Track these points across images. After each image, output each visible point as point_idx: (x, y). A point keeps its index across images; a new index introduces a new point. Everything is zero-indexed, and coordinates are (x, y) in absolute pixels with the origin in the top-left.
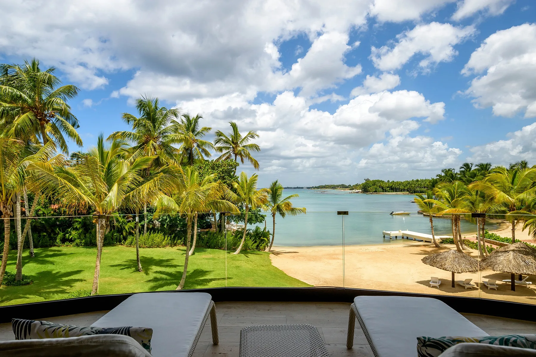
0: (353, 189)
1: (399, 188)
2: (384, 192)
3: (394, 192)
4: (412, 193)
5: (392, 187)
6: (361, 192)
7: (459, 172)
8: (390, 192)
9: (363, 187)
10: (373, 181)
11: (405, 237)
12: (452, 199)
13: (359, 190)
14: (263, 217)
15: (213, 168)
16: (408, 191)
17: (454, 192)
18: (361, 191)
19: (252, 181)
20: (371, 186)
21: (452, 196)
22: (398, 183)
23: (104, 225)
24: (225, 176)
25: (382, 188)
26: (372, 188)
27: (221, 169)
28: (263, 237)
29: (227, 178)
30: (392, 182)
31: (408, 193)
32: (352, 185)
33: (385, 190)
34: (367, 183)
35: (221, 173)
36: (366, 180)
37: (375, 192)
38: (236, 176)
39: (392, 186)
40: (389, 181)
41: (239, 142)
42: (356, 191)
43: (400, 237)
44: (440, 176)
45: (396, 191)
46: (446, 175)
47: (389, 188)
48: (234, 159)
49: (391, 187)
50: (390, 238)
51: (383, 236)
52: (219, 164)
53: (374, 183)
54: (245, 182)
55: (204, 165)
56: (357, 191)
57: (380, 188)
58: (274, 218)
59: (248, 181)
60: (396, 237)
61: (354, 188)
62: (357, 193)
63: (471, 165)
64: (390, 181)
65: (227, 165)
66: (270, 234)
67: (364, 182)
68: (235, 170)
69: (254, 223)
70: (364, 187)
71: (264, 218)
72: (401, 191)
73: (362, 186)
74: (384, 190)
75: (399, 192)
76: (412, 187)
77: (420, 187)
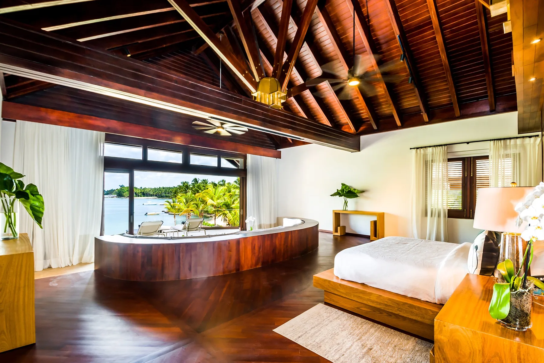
0: (108, 194)
1: (150, 194)
2: (137, 197)
3: (145, 196)
4: (159, 197)
6: (116, 197)
7: (191, 184)
8: (142, 197)
9: (118, 193)
12: (187, 203)
13: (114, 195)
16: (156, 196)
17: (188, 199)
18: (116, 195)
20: (126, 192)
21: (187, 202)
22: (148, 189)
26: (126, 194)
30: (144, 188)
31: (156, 197)
33: (138, 195)
34: (122, 189)
36: (121, 187)
39: (144, 192)
40: (141, 188)
42: (111, 196)
44: (179, 186)
45: (147, 196)
46: (183, 186)
47: (141, 194)
61: (110, 193)
62: (113, 197)
63: (198, 180)
64: (143, 188)
67: (119, 188)
72: (151, 196)
73: (117, 191)
74: (136, 195)
76: (159, 193)
77: (165, 193)
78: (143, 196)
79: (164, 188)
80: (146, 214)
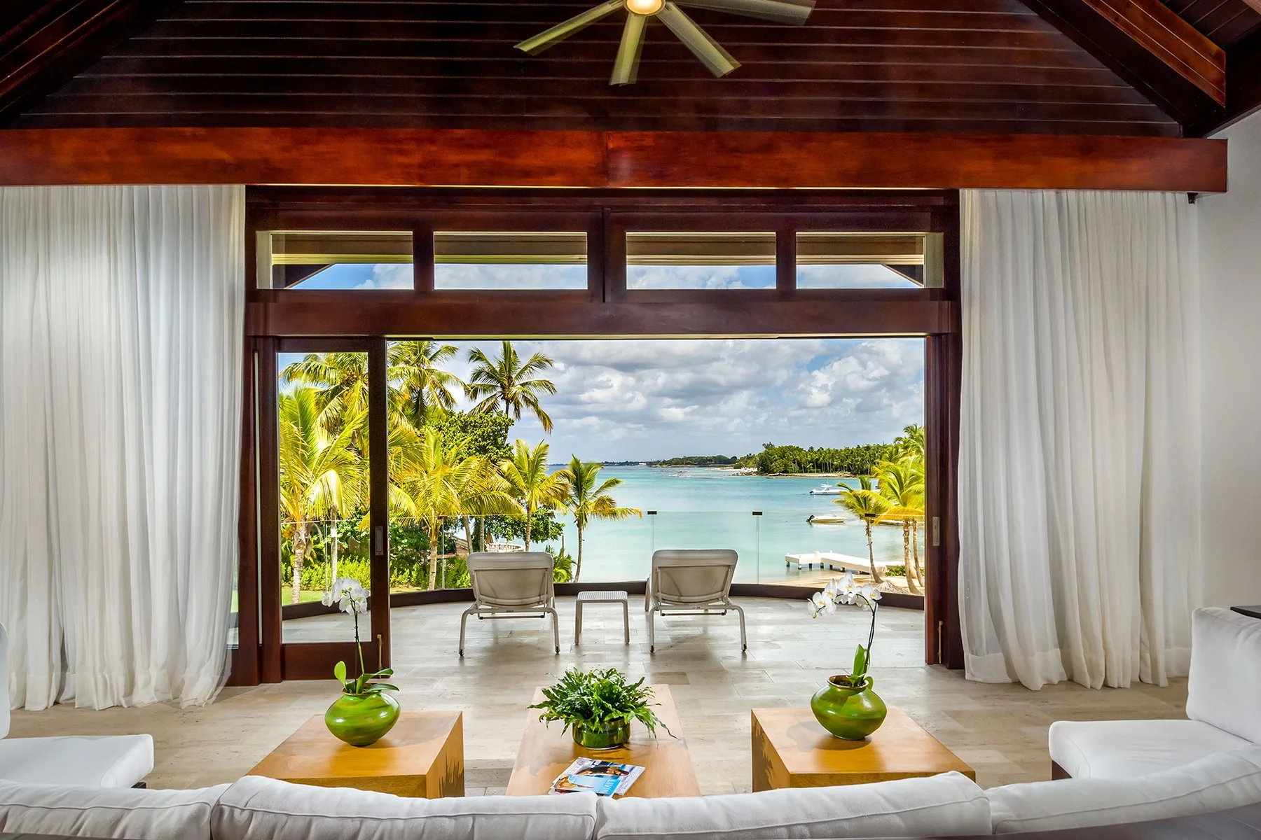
0: (739, 467)
1: (832, 464)
2: (802, 472)
3: (822, 472)
4: (857, 474)
5: (819, 462)
6: (757, 473)
8: (814, 472)
9: (760, 462)
10: (781, 448)
11: (827, 566)
13: (751, 469)
14: (559, 527)
15: (464, 429)
16: (849, 470)
18: (756, 470)
19: (539, 457)
20: (777, 460)
22: (830, 453)
23: (304, 541)
24: (487, 445)
25: (799, 464)
26: (778, 464)
27: (479, 432)
28: (560, 569)
29: (491, 449)
31: (848, 474)
32: (739, 458)
33: (805, 468)
34: (768, 453)
35: (480, 439)
36: (766, 447)
37: (783, 472)
38: (507, 445)
39: (818, 460)
40: (812, 448)
41: (514, 376)
42: (746, 471)
43: (816, 565)
45: (826, 471)
47: (812, 465)
48: (504, 412)
49: (816, 463)
50: (799, 569)
51: (786, 564)
52: (475, 422)
53: (784, 452)
54: (524, 456)
55: (448, 424)
56: (748, 470)
57: (794, 463)
58: (580, 530)
59: (531, 456)
60: (811, 565)
61: (742, 463)
62: (749, 474)
64: (816, 450)
65: (490, 423)
66: (573, 562)
67: (763, 450)
68: (506, 432)
69: (543, 540)
70: (763, 463)
71: (561, 530)
72: (836, 471)
73: (758, 459)
74: (801, 468)
75: (832, 472)
76: (857, 461)
77: (872, 461)
78: (817, 472)
79: (868, 448)
80: (810, 519)
